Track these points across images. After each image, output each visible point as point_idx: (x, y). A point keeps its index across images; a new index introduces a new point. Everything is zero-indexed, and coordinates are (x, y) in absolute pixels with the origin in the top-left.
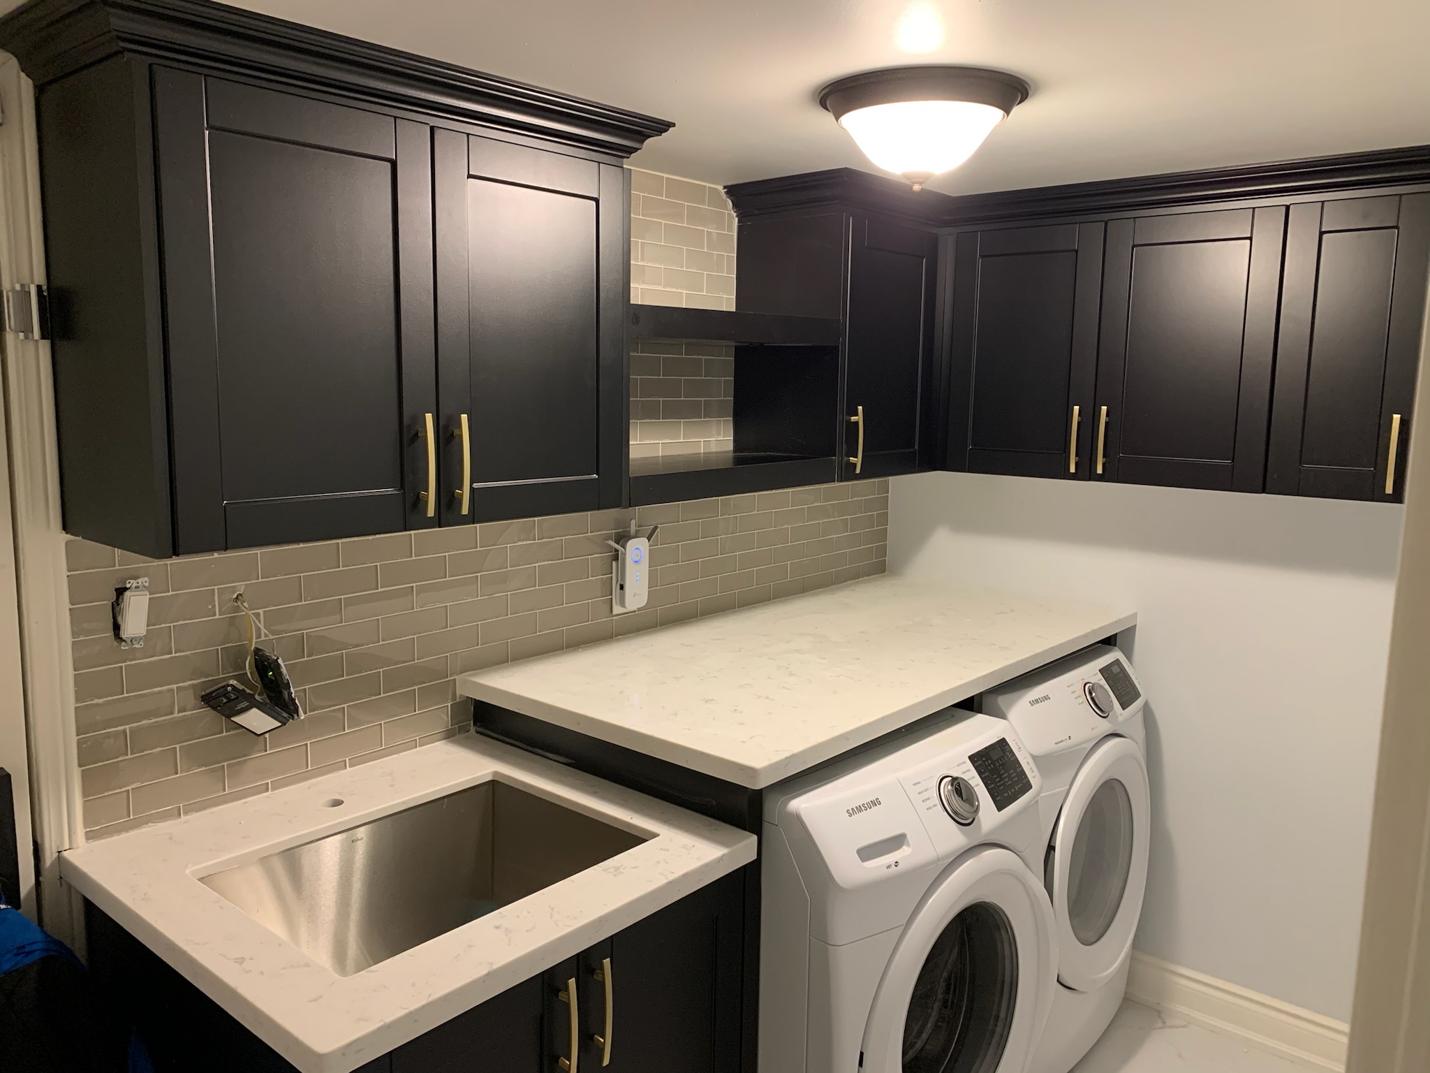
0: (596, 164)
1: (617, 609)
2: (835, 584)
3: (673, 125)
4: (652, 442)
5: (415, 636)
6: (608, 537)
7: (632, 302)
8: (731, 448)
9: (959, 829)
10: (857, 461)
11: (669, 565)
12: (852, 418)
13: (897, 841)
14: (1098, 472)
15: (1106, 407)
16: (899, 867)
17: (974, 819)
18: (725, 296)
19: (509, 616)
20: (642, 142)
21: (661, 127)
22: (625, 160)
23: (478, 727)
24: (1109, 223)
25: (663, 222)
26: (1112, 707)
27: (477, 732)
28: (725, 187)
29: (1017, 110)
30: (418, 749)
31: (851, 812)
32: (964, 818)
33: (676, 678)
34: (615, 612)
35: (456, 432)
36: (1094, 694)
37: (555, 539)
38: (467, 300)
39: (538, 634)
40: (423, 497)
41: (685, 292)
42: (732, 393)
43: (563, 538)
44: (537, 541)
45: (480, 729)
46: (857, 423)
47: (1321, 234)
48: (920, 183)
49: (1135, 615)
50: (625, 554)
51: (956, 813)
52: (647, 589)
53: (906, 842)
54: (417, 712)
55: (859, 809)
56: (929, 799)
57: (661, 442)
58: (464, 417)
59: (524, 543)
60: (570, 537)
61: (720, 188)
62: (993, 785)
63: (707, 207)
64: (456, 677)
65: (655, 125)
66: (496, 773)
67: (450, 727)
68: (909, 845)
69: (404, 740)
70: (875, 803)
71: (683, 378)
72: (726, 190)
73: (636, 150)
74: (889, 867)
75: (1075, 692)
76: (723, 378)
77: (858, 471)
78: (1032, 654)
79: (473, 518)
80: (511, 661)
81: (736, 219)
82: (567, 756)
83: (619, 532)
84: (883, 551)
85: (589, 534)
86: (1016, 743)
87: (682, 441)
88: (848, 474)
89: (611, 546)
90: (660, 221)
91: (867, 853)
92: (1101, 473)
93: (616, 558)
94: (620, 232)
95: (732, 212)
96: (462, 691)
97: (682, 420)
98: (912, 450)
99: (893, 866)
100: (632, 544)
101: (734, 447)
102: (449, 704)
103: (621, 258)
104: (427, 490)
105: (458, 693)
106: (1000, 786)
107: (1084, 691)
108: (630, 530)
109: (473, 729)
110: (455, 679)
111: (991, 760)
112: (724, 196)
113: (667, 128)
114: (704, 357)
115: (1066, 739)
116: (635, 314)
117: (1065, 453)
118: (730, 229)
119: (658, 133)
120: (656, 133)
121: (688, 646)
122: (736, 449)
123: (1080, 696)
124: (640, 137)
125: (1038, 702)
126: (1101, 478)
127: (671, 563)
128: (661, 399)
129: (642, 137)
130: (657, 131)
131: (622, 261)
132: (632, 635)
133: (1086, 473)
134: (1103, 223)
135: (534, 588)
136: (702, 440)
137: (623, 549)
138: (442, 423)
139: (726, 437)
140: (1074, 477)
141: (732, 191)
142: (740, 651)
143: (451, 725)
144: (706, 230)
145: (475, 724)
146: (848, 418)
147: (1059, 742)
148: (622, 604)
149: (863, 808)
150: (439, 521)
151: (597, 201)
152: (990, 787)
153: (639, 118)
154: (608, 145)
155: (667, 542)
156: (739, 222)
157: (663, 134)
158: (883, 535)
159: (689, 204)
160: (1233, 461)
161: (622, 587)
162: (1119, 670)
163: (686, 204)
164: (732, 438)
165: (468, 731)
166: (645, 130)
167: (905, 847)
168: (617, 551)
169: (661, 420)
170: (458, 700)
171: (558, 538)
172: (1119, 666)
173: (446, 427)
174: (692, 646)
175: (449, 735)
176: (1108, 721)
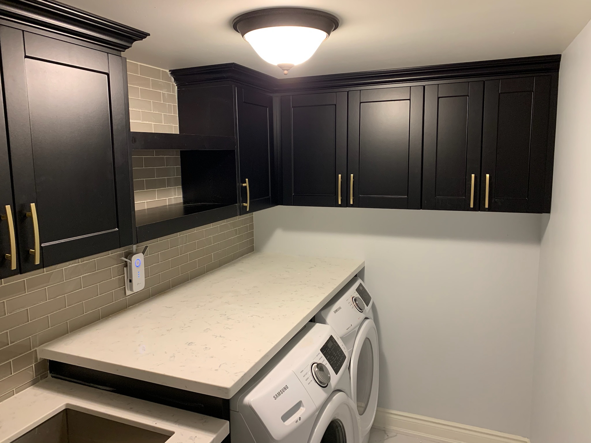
0: (106, 54)
1: (128, 293)
2: (233, 260)
3: (149, 35)
4: (141, 202)
5: (8, 331)
6: (120, 256)
7: (131, 131)
8: (182, 201)
9: (322, 389)
10: (247, 205)
11: (154, 265)
12: (243, 184)
13: (299, 405)
14: (351, 203)
15: (353, 175)
16: (301, 420)
17: (328, 384)
18: (174, 125)
19: (67, 307)
20: (132, 43)
21: (142, 35)
22: (122, 53)
23: (53, 374)
24: (350, 92)
25: (140, 87)
26: (364, 307)
27: (53, 377)
28: (170, 71)
29: (333, 34)
30: (15, 395)
31: (276, 397)
32: (323, 384)
33: (168, 330)
34: (127, 294)
35: (28, 214)
36: (357, 302)
37: (91, 260)
38: (30, 133)
39: (85, 314)
40: (7, 257)
41: (153, 123)
42: (181, 173)
43: (96, 259)
44: (80, 263)
45: (54, 375)
46: (246, 187)
47: (438, 98)
48: (287, 70)
49: (364, 262)
50: (131, 263)
51: (321, 382)
52: (144, 279)
53: (302, 405)
54: (13, 374)
55: (279, 394)
56: (308, 378)
57: (146, 201)
58: (33, 205)
59: (73, 265)
60: (99, 258)
61: (168, 71)
62: (332, 362)
63: (161, 80)
64: (37, 348)
65: (137, 33)
66: (67, 405)
67: (35, 378)
68: (303, 406)
69: (5, 393)
70: (286, 388)
71: (155, 167)
72: (170, 72)
73: (129, 47)
74: (297, 421)
75: (349, 303)
76: (175, 167)
77: (248, 210)
78: (333, 289)
79: (43, 265)
80: (70, 332)
81: (176, 87)
82: (110, 387)
83: (127, 251)
84: (252, 241)
85: (110, 255)
86: (336, 336)
87: (157, 200)
88: (243, 211)
89: (123, 260)
90: (138, 87)
91: (285, 417)
92: (352, 203)
93: (126, 266)
94: (122, 92)
95: (174, 83)
96: (41, 356)
97: (156, 189)
98: (268, 197)
99: (299, 420)
100: (135, 258)
101: (184, 200)
102: (33, 365)
103: (124, 106)
104: (10, 253)
105: (39, 357)
106: (335, 361)
107: (353, 300)
108: (133, 250)
109: (49, 375)
110: (36, 350)
111: (329, 348)
112: (170, 75)
113: (146, 36)
114: (165, 156)
115: (350, 327)
116: (133, 137)
117: (335, 195)
118: (174, 92)
119: (141, 39)
120: (139, 38)
121: (170, 308)
122: (184, 202)
123: (351, 304)
124: (131, 41)
125: (337, 311)
126: (352, 206)
127: (155, 264)
128: (144, 179)
129: (132, 40)
130: (139, 37)
131: (124, 108)
132: (137, 305)
133: (346, 204)
134: (347, 92)
135: (80, 289)
136: (167, 198)
137: (130, 261)
138: (17, 210)
139: (179, 196)
140: (340, 206)
141: (174, 73)
142: (198, 307)
143: (36, 376)
144: (162, 92)
145: (50, 372)
146: (241, 184)
147: (348, 329)
148: (131, 289)
149: (281, 393)
150: (21, 270)
151: (108, 75)
152: (331, 363)
153: (130, 29)
154: (112, 43)
155: (153, 253)
156: (178, 88)
157: (143, 39)
158: (252, 234)
159: (152, 79)
160: (408, 196)
161: (131, 281)
162: (362, 288)
163: (151, 78)
164: (182, 196)
165: (46, 377)
166: (133, 36)
167: (301, 408)
168: (126, 262)
169: (145, 190)
170: (39, 361)
171: (92, 260)
172: (362, 286)
173: (21, 212)
174: (172, 307)
175: (35, 383)
176: (363, 313)
